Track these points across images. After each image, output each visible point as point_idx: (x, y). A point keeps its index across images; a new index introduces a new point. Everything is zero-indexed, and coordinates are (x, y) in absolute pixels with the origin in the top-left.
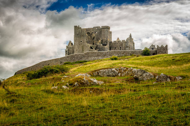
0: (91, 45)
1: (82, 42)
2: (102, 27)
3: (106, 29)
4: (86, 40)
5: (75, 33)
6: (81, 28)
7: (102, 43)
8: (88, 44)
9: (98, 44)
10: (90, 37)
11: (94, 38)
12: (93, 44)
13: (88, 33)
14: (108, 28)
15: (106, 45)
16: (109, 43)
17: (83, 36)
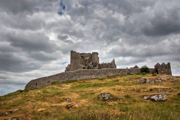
0: (84, 66)
1: (77, 63)
2: (92, 53)
3: (96, 54)
4: (79, 62)
5: (71, 56)
6: (76, 52)
7: (92, 65)
8: (82, 65)
9: (90, 65)
10: (83, 60)
11: (86, 60)
12: (86, 65)
13: (81, 57)
14: (97, 54)
15: (96, 66)
16: (98, 65)
17: (77, 58)
